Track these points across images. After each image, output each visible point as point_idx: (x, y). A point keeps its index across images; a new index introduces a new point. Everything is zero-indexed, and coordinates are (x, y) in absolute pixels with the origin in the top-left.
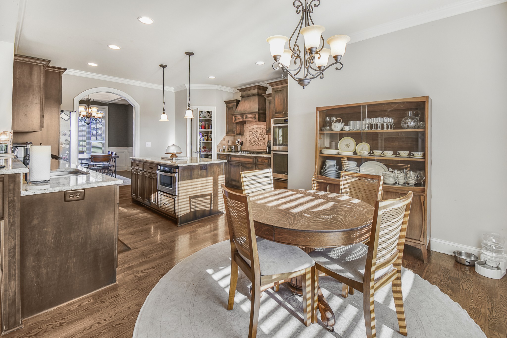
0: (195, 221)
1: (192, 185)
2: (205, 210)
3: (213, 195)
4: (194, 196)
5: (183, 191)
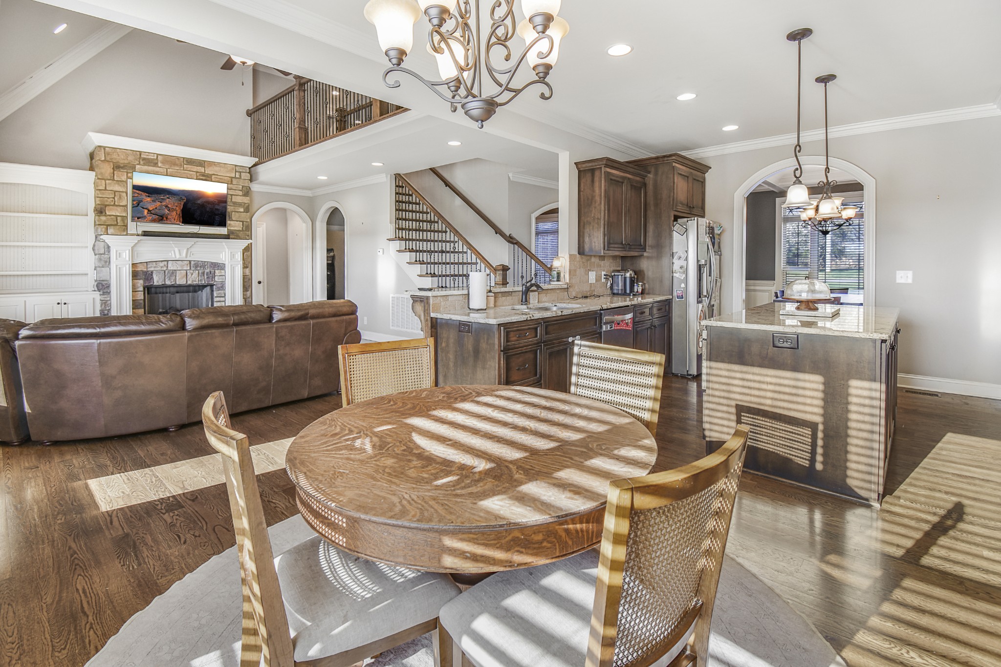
0: (752, 472)
1: (743, 379)
2: (791, 460)
3: (824, 431)
4: (750, 407)
5: (716, 386)
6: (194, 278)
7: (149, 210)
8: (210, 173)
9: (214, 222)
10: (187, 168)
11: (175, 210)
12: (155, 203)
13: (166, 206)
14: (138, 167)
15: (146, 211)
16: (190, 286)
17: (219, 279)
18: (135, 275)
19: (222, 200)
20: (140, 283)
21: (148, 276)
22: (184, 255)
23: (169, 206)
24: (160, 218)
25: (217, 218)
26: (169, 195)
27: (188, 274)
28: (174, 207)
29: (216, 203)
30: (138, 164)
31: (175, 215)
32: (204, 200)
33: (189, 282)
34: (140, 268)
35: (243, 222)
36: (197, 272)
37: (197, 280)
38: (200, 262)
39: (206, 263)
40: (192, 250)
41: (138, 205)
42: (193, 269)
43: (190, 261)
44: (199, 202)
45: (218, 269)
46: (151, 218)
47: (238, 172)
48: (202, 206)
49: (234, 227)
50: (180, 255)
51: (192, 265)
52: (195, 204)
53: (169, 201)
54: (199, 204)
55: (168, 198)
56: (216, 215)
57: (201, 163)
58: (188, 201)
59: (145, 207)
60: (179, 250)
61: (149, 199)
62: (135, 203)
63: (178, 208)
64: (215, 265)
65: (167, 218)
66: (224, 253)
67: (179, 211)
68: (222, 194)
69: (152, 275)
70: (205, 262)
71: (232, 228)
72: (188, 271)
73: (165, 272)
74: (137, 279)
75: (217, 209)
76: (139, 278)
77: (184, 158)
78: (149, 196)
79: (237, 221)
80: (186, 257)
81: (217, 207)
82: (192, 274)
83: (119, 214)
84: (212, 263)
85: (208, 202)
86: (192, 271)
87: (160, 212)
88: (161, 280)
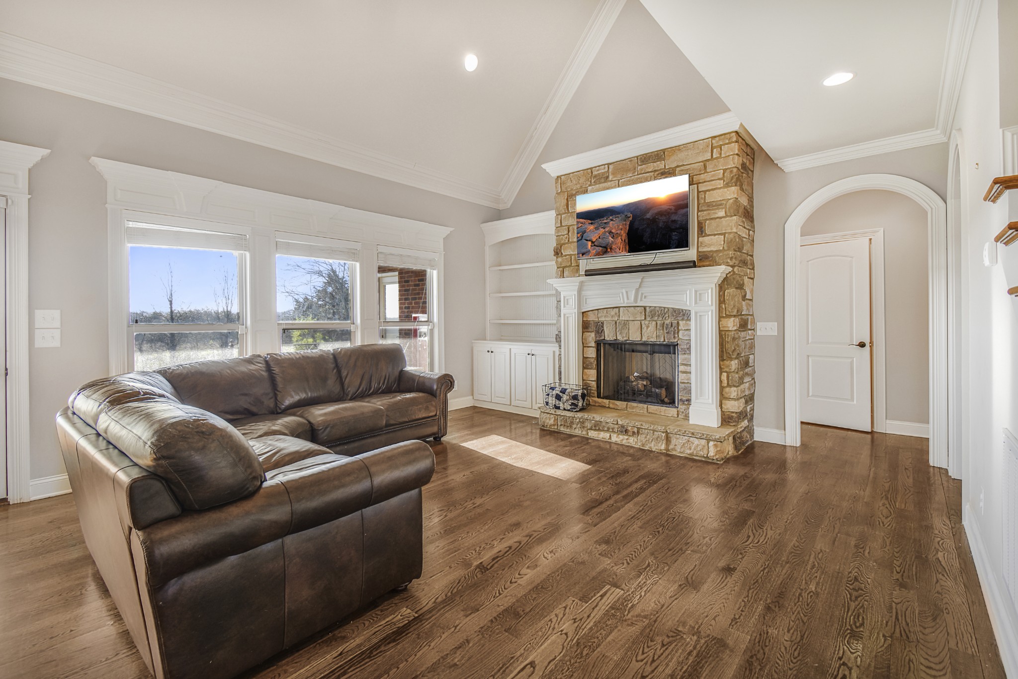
6: (651, 334)
7: (593, 242)
8: (674, 165)
9: (670, 243)
10: (641, 170)
11: (620, 235)
12: (598, 231)
13: (610, 232)
14: (590, 188)
15: (590, 243)
16: (645, 344)
17: (684, 336)
18: (585, 326)
19: (680, 204)
20: (591, 337)
21: (599, 328)
22: (632, 298)
23: (613, 231)
24: (605, 250)
25: (675, 236)
26: (612, 215)
27: (643, 326)
28: (619, 232)
29: (673, 211)
30: (590, 186)
31: (620, 242)
32: (656, 211)
33: (644, 339)
34: (592, 317)
35: (724, 234)
36: (654, 323)
37: (654, 336)
38: (657, 309)
39: (666, 310)
40: (643, 290)
41: (582, 237)
42: (648, 319)
43: (645, 308)
44: (648, 216)
45: (683, 320)
46: (594, 251)
47: (716, 147)
48: (654, 221)
49: (710, 245)
50: (628, 299)
51: (647, 313)
52: (644, 220)
53: (613, 224)
54: (649, 219)
55: (612, 220)
56: (672, 230)
57: (659, 155)
58: (634, 217)
59: (588, 239)
60: (627, 292)
61: (592, 227)
62: (579, 235)
63: (623, 232)
64: (680, 313)
65: (611, 249)
66: (688, 292)
67: (624, 234)
68: (680, 193)
69: (602, 327)
70: (665, 308)
71: (705, 249)
72: (643, 322)
73: (616, 323)
74: (589, 332)
75: (674, 221)
76: (590, 330)
77: (637, 157)
78: (592, 224)
79: (715, 235)
80: (636, 300)
81: (674, 218)
82: (648, 327)
83: (572, 253)
84: (674, 310)
85: (661, 213)
86: (647, 322)
87: (604, 243)
88: (612, 334)
